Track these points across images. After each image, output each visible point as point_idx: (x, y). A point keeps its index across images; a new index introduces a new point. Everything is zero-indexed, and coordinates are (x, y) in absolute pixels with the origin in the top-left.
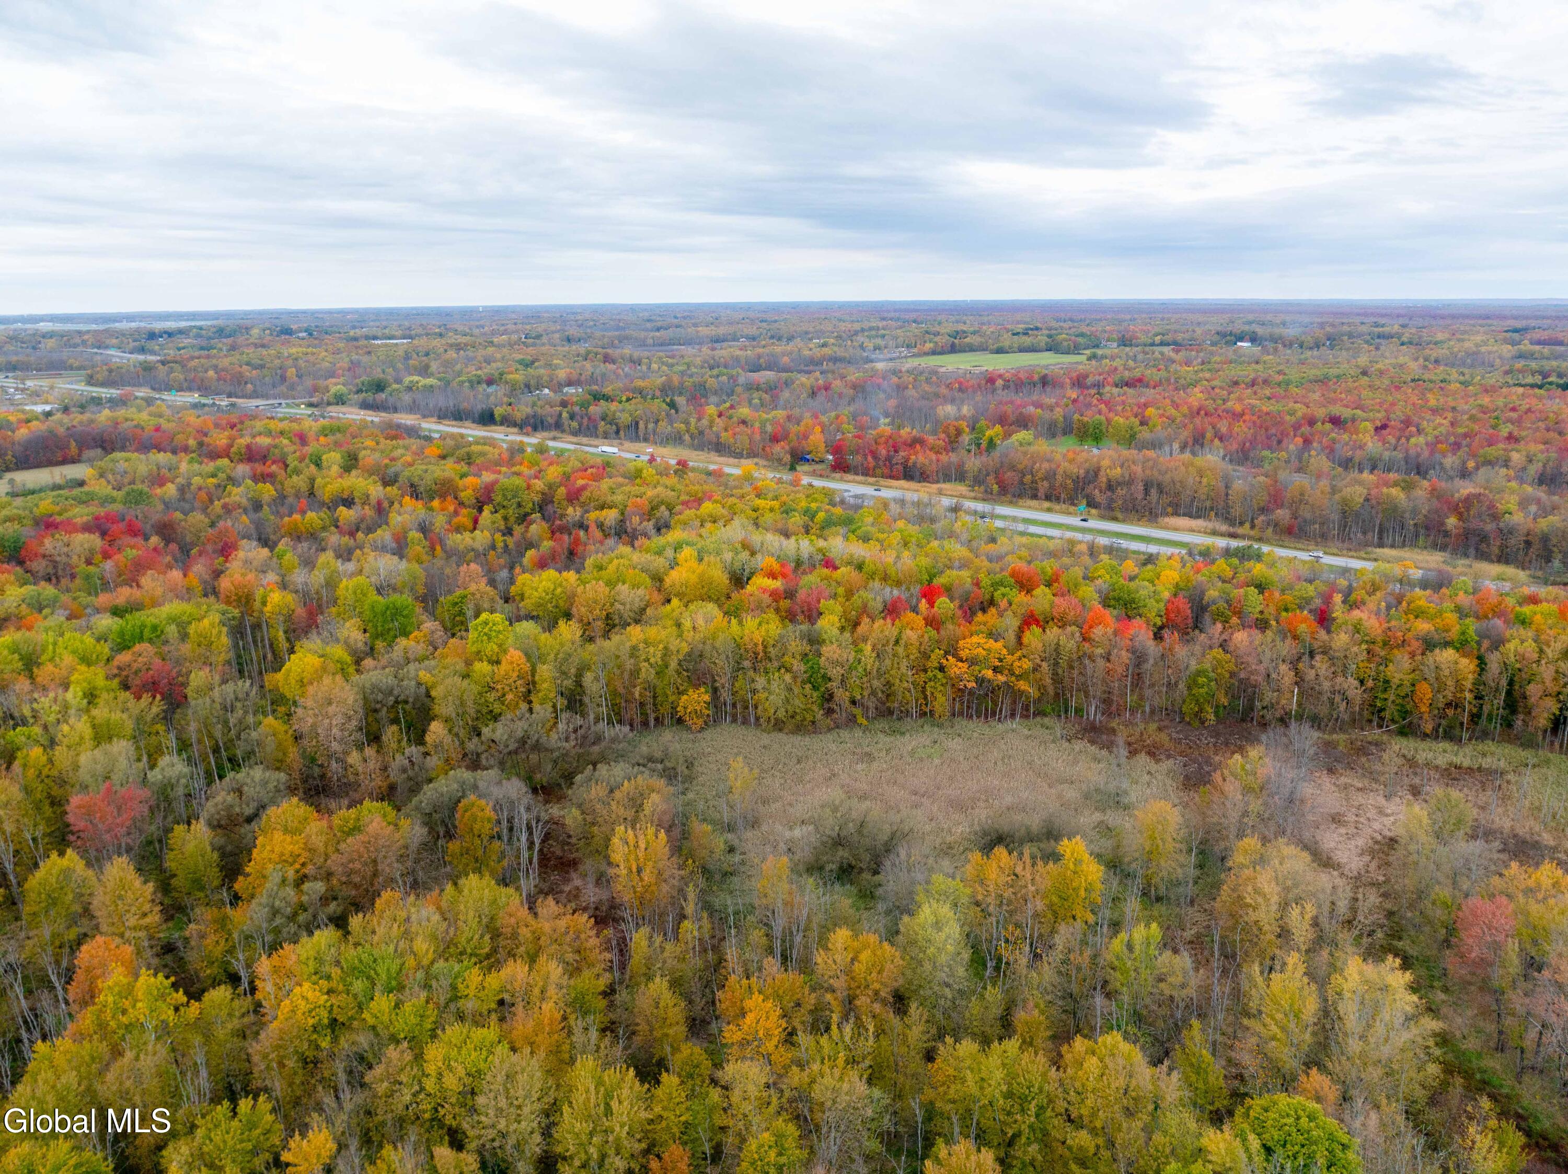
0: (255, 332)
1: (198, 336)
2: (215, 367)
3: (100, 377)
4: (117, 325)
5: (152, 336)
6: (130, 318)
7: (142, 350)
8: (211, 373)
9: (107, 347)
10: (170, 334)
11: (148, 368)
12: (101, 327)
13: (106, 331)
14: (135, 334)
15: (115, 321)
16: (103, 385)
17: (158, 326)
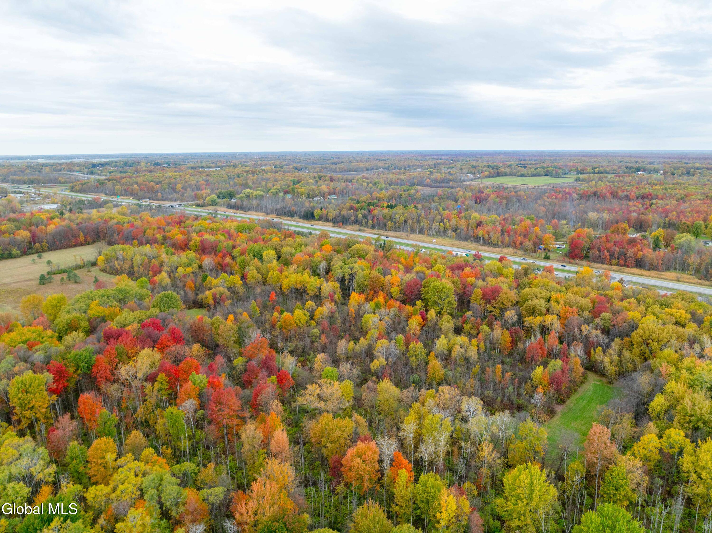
0: (143, 164)
1: (115, 166)
2: (136, 183)
3: (77, 188)
4: (73, 160)
5: (94, 165)
6: (79, 157)
7: (92, 173)
8: (136, 186)
9: (74, 171)
10: (102, 165)
11: (100, 183)
12: (68, 161)
13: (71, 163)
14: (85, 165)
15: (71, 158)
16: (79, 192)
17: (96, 161)
